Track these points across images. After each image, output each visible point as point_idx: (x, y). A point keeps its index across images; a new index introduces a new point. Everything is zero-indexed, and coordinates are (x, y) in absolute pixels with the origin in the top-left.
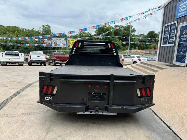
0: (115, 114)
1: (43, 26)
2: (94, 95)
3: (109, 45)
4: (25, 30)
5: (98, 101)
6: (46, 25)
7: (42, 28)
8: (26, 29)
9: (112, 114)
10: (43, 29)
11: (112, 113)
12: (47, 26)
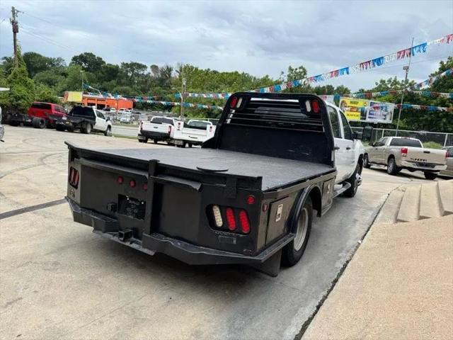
0: (151, 253)
1: (291, 69)
2: (130, 202)
3: (308, 104)
4: (255, 78)
5: (132, 217)
6: (298, 67)
7: (287, 73)
8: (257, 78)
9: (146, 251)
10: (289, 76)
11: (147, 248)
12: (300, 68)
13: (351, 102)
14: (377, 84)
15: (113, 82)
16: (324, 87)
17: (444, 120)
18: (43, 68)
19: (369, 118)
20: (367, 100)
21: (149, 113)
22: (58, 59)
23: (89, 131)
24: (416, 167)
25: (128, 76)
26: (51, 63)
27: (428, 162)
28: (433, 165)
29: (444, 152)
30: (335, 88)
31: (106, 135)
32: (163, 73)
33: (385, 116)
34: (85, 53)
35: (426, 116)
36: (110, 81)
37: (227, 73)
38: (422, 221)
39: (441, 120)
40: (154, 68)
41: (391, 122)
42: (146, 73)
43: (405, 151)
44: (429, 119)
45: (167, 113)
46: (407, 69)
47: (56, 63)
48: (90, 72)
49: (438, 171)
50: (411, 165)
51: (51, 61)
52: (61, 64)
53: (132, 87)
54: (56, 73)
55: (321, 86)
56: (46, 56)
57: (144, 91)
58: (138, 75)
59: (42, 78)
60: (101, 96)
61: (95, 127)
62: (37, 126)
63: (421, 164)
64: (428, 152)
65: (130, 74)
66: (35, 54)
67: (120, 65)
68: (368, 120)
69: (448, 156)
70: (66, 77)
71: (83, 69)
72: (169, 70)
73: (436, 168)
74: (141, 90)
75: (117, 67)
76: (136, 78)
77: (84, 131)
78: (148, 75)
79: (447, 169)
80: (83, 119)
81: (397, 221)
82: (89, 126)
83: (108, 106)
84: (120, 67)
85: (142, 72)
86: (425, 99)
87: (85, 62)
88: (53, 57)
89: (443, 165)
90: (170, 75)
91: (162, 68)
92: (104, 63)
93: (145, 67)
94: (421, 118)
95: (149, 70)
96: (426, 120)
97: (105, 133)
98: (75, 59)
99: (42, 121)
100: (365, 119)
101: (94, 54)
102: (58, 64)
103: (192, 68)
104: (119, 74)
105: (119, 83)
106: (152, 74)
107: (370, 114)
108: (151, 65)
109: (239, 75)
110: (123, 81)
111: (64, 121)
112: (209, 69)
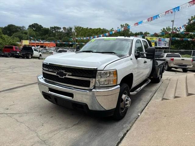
13: (150, 39)
14: (161, 30)
15: (47, 35)
16: (139, 33)
17: (192, 45)
18: (17, 31)
19: (158, 45)
20: (157, 37)
21: (63, 48)
22: (23, 26)
23: (30, 58)
24: (178, 67)
25: (53, 33)
26: (20, 29)
27: (183, 64)
28: (186, 66)
29: (191, 59)
30: (144, 33)
31: (39, 59)
32: (68, 30)
33: (166, 44)
34: (34, 24)
35: (184, 43)
36: (45, 35)
37: (96, 29)
38: (176, 99)
39: (191, 45)
40: (64, 28)
41: (168, 47)
42: (61, 31)
43: (173, 60)
44: (185, 44)
45: (71, 48)
46: (173, 21)
47: (22, 29)
48: (37, 31)
49: (189, 68)
50: (176, 66)
51: (19, 28)
52: (24, 29)
53: (55, 37)
54: (22, 33)
55: (137, 33)
56: (18, 26)
57: (60, 39)
58: (57, 32)
59: (16, 35)
60: (42, 42)
61: (33, 56)
62: (6, 56)
63: (180, 65)
64: (184, 60)
65: (54, 32)
66: (13, 25)
67: (49, 28)
68: (158, 46)
69: (193, 60)
70: (26, 34)
71: (34, 30)
72: (71, 29)
73: (188, 67)
74: (59, 38)
75: (48, 29)
76: (57, 33)
77: (28, 58)
78: (62, 32)
79: (193, 67)
80: (27, 52)
81: (163, 99)
82: (30, 55)
83: (45, 46)
84: (49, 29)
85: (59, 31)
86: (183, 36)
87: (34, 27)
88: (20, 26)
89: (191, 65)
90: (71, 31)
91: (68, 28)
92: (43, 27)
93: (60, 28)
94: (181, 44)
95: (62, 30)
96: (184, 45)
97: (39, 58)
98: (30, 26)
99: (9, 54)
100: (157, 46)
101: (38, 24)
102: (23, 29)
103: (81, 27)
104: (49, 32)
105: (50, 36)
106: (64, 31)
107: (159, 43)
108: (63, 27)
109: (101, 29)
110: (51, 35)
111: (18, 54)
112: (88, 28)
